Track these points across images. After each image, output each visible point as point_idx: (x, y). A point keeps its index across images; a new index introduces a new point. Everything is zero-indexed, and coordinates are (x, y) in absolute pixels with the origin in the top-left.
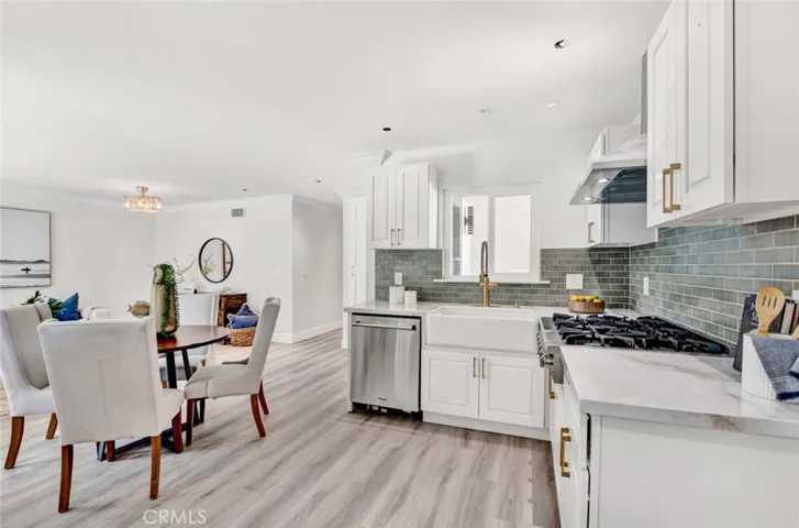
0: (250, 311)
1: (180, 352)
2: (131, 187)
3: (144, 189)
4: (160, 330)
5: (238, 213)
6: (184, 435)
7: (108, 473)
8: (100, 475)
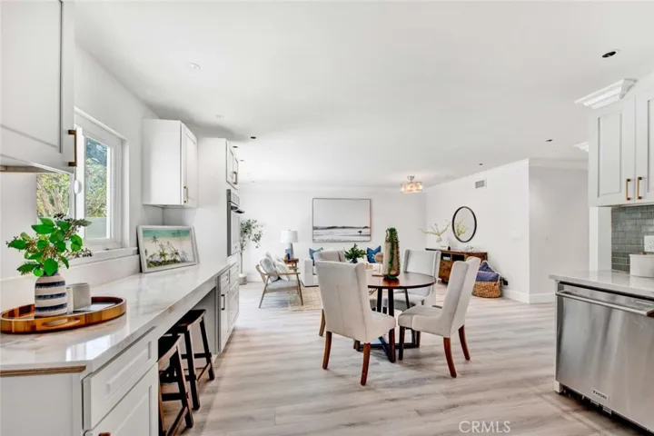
0: (488, 268)
1: (387, 290)
2: (404, 178)
3: (412, 178)
4: (387, 273)
5: (480, 184)
6: (397, 352)
7: (353, 357)
8: (349, 356)
